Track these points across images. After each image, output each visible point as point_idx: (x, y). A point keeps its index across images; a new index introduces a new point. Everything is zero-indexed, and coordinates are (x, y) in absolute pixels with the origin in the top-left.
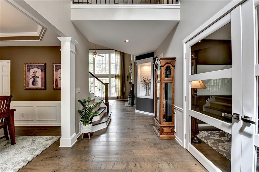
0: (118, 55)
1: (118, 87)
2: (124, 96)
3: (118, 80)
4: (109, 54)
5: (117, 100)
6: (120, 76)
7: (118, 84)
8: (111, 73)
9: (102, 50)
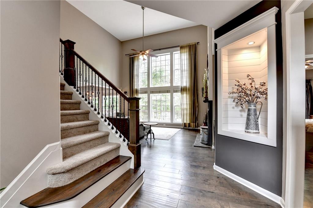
0: (186, 54)
1: (185, 107)
2: (195, 123)
3: (185, 95)
4: (170, 54)
5: (183, 128)
6: (189, 89)
7: (185, 102)
8: (174, 85)
9: (160, 50)
